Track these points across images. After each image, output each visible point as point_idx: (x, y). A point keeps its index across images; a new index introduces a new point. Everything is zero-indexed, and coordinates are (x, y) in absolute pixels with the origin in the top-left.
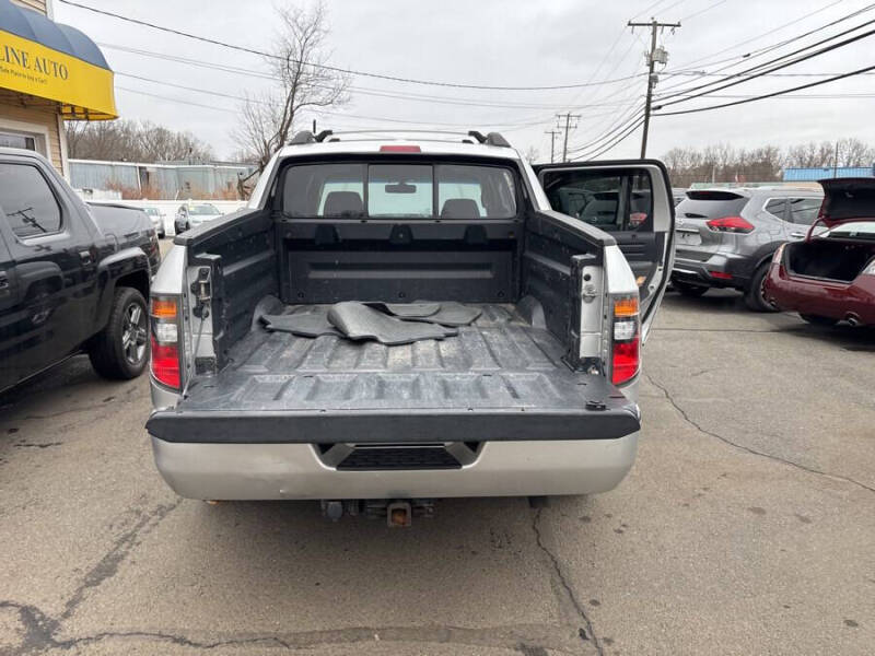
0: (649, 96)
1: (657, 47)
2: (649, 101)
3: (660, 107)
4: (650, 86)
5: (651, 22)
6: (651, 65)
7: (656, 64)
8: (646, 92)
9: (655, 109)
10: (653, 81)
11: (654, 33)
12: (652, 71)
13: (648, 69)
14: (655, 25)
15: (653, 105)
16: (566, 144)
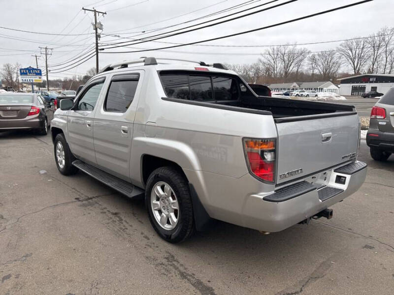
0: (97, 44)
1: (98, 21)
2: (97, 46)
3: (103, 49)
4: (97, 39)
5: (93, 10)
6: (96, 29)
7: (98, 29)
8: (95, 42)
9: (100, 50)
10: (98, 36)
11: (95, 15)
12: (96, 32)
13: (95, 31)
14: (95, 11)
15: (99, 48)
16: (46, 62)
